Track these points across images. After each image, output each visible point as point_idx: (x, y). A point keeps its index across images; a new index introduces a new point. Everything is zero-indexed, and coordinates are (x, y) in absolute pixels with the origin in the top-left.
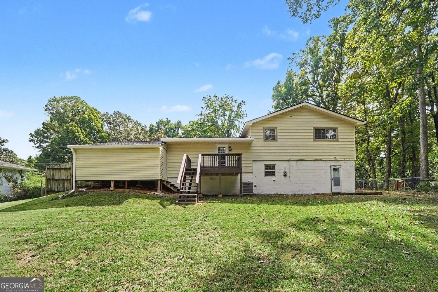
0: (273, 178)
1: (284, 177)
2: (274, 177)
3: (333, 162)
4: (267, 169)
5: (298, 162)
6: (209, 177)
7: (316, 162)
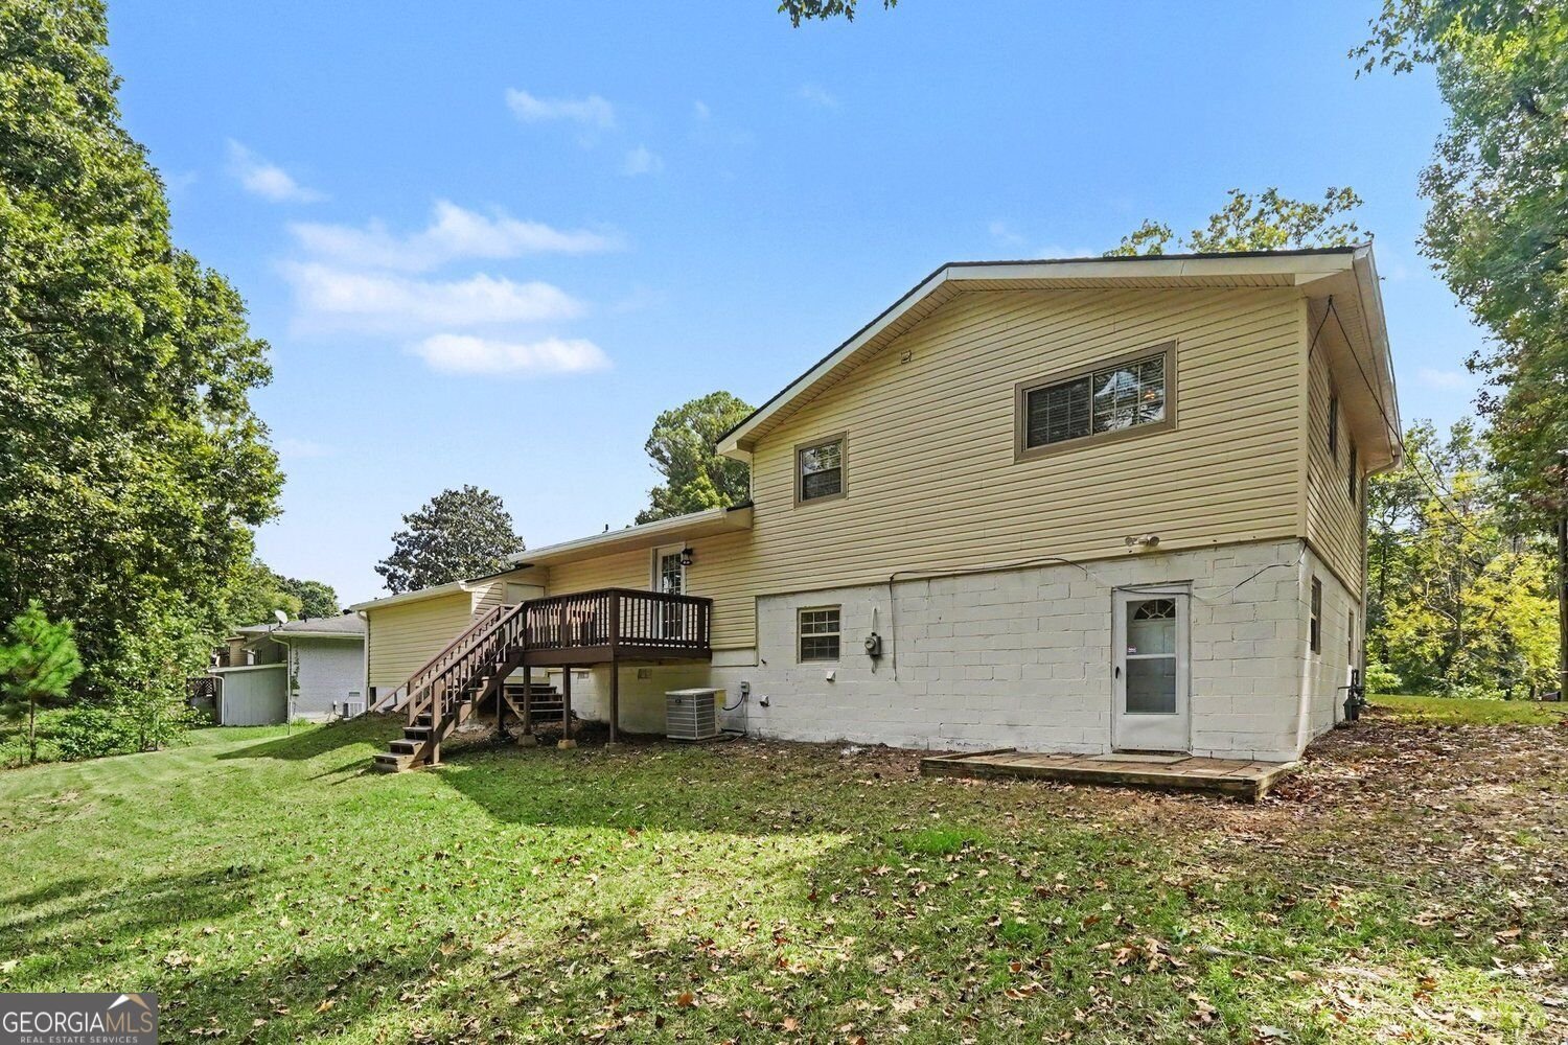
0: (827, 668)
1: (869, 662)
2: (834, 663)
3: (1137, 564)
4: (807, 629)
5: (933, 584)
6: (636, 670)
7: (1027, 574)
